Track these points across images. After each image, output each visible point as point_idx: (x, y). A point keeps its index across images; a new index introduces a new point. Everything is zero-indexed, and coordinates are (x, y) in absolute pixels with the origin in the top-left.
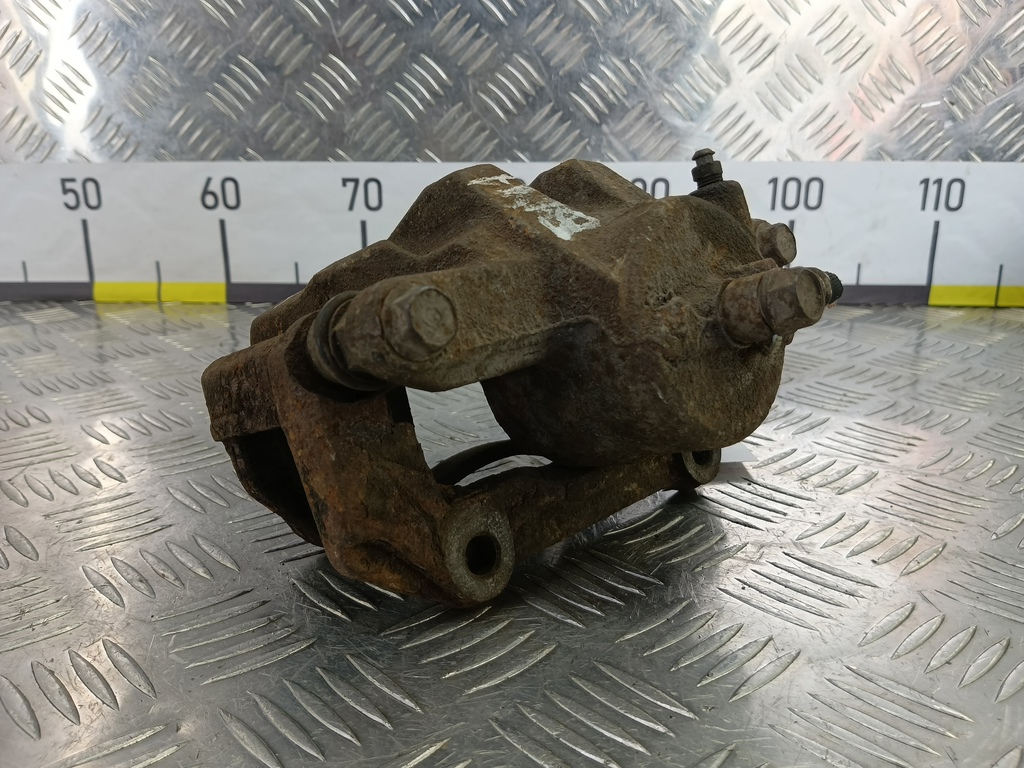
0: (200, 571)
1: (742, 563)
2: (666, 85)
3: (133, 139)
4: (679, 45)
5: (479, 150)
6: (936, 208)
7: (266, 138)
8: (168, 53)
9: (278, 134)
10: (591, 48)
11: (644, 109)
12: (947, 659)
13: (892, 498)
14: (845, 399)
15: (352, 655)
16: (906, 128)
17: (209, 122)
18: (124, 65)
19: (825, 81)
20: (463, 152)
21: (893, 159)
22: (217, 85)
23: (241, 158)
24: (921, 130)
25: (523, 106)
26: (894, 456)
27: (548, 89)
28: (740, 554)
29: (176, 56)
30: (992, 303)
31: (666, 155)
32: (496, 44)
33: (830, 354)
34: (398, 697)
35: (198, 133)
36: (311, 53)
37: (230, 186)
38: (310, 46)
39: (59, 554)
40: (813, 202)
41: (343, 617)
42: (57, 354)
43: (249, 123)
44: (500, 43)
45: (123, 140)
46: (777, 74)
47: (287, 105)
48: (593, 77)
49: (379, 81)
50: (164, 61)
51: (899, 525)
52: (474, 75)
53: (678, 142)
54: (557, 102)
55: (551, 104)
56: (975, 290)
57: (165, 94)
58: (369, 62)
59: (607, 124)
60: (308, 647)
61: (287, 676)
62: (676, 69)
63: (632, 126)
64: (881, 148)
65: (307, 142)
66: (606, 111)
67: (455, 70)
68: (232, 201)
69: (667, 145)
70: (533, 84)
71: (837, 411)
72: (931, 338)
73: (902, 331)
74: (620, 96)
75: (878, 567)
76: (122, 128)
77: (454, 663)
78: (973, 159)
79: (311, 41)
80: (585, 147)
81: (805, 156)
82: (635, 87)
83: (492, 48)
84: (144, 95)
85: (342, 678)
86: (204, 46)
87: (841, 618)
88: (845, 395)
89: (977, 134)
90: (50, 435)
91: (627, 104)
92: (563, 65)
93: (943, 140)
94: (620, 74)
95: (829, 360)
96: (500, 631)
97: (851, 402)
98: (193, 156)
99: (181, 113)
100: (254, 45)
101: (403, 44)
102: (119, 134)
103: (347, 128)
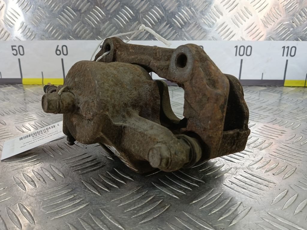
0: (52, 178)
1: (230, 175)
2: (203, 16)
3: (34, 33)
4: (207, 3)
5: (143, 37)
6: (287, 56)
7: (76, 33)
8: (44, 6)
9: (80, 31)
10: (179, 4)
11: (195, 23)
12: (300, 210)
13: (277, 151)
14: (260, 117)
15: (101, 209)
16: (278, 30)
17: (58, 28)
18: (30, 9)
19: (253, 15)
20: (138, 37)
21: (274, 40)
22: (60, 16)
23: (68, 39)
24: (283, 31)
25: (157, 22)
26: (277, 137)
27: (165, 17)
28: (230, 172)
29: (47, 6)
30: (304, 86)
31: (202, 38)
32: (149, 3)
33: (254, 102)
34: (117, 225)
35: (54, 31)
36: (90, 5)
37: (64, 48)
38: (90, 3)
39: (6, 171)
40: (248, 53)
41: (99, 194)
42: (10, 102)
43: (70, 28)
44: (150, 2)
45: (31, 33)
46: (238, 13)
47: (82, 22)
48: (179, 13)
49: (111, 15)
50: (43, 8)
51: (281, 161)
52: (142, 12)
53: (206, 34)
54: (168, 21)
55: (166, 22)
56: (298, 82)
57: (44, 19)
58: (108, 8)
59: (184, 28)
60: (87, 206)
61: (79, 216)
62: (206, 11)
63: (192, 29)
64: (270, 36)
65: (89, 34)
66: (184, 24)
67: (136, 11)
68: (65, 53)
69: (203, 35)
70: (161, 16)
71: (258, 121)
72: (285, 97)
73: (276, 94)
74: (188, 20)
75: (275, 176)
76: (30, 30)
77: (136, 212)
78: (299, 40)
79: (90, 2)
80: (177, 36)
81: (246, 39)
82: (193, 16)
83: (148, 4)
84: (37, 19)
85: (98, 218)
86: (56, 3)
87: (264, 195)
88: (260, 116)
89: (300, 32)
90: (6, 129)
91: (190, 22)
92: (170, 10)
93: (290, 34)
94: (188, 12)
95: (254, 104)
96: (151, 200)
97: (262, 118)
98: (53, 38)
99: (49, 25)
100: (72, 3)
101: (119, 3)
102: (29, 31)
103: (101, 30)
